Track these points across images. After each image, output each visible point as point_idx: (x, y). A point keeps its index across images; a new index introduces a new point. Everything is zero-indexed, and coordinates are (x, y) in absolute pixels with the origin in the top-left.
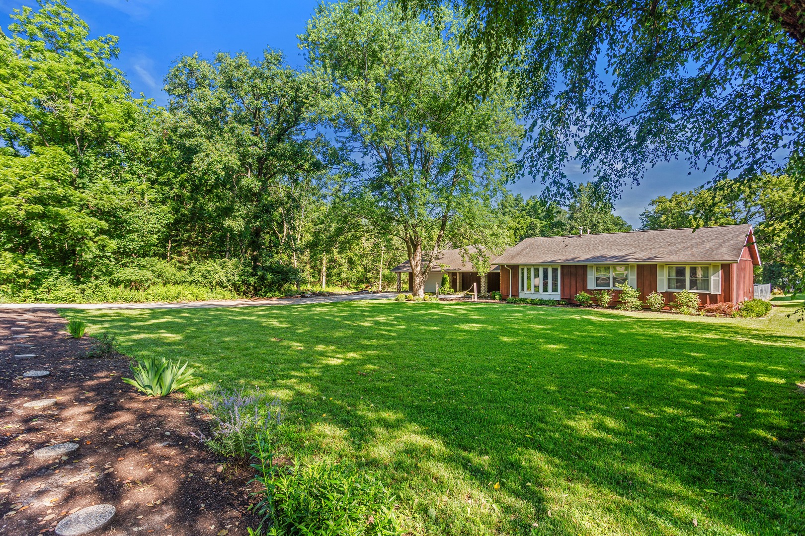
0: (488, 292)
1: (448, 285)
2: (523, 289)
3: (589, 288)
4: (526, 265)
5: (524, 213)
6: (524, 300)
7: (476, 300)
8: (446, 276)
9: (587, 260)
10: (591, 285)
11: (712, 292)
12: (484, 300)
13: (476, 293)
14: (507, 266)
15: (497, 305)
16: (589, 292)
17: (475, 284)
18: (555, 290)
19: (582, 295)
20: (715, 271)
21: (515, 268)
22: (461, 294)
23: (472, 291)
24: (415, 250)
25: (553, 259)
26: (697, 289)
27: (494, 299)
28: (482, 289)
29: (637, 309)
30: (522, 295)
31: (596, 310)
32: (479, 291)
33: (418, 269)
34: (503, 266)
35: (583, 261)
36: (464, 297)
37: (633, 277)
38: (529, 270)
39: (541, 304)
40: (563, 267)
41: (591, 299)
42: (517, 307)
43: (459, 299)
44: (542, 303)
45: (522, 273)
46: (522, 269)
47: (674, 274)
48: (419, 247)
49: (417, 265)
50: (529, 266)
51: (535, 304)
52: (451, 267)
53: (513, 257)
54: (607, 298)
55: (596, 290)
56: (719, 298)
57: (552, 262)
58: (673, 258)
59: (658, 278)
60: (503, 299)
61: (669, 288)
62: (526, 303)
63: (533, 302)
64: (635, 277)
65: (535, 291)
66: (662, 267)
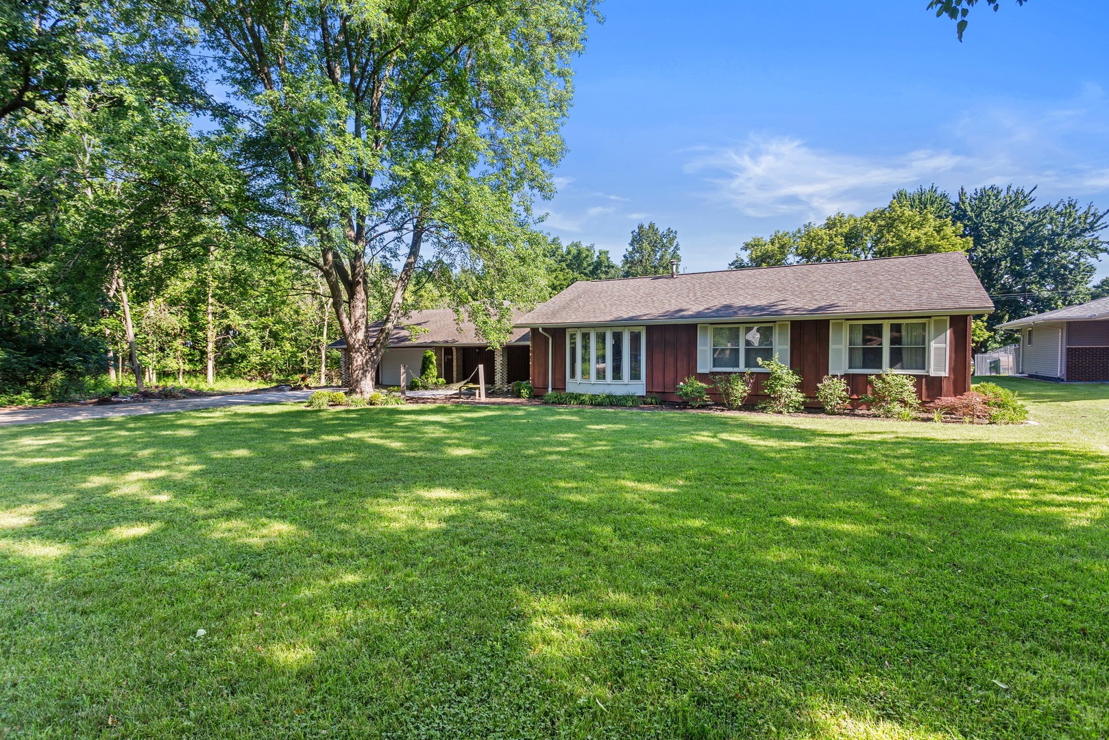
0: (509, 382)
1: (433, 371)
2: (573, 375)
3: (699, 371)
4: (578, 327)
5: (564, 265)
6: (576, 397)
7: (483, 399)
8: (430, 353)
9: (699, 315)
10: (705, 364)
11: (933, 374)
12: (500, 400)
13: (482, 385)
14: (544, 329)
15: (523, 410)
16: (703, 377)
17: (481, 367)
18: (635, 376)
19: (693, 385)
20: (940, 331)
21: (558, 333)
22: (454, 389)
23: (476, 380)
24: (352, 295)
25: (631, 315)
26: (902, 368)
27: (519, 396)
28: (498, 377)
29: (797, 410)
30: (572, 386)
31: (718, 413)
32: (490, 379)
33: (361, 335)
34: (534, 331)
35: (692, 316)
36: (460, 394)
37: (781, 346)
38: (586, 337)
39: (612, 405)
40: (652, 329)
41: (709, 392)
42: (565, 414)
43: (449, 398)
44: (613, 401)
45: (573, 344)
46: (573, 337)
47: (859, 338)
48: (360, 288)
49: (356, 328)
50: (585, 330)
51: (600, 405)
52: (440, 338)
53: (554, 314)
54: (740, 390)
55: (712, 373)
56: (944, 384)
57: (631, 319)
58: (860, 307)
59: (831, 347)
60: (537, 395)
61: (850, 368)
62: (582, 403)
63: (596, 402)
64: (788, 347)
65: (598, 378)
66: (839, 326)
